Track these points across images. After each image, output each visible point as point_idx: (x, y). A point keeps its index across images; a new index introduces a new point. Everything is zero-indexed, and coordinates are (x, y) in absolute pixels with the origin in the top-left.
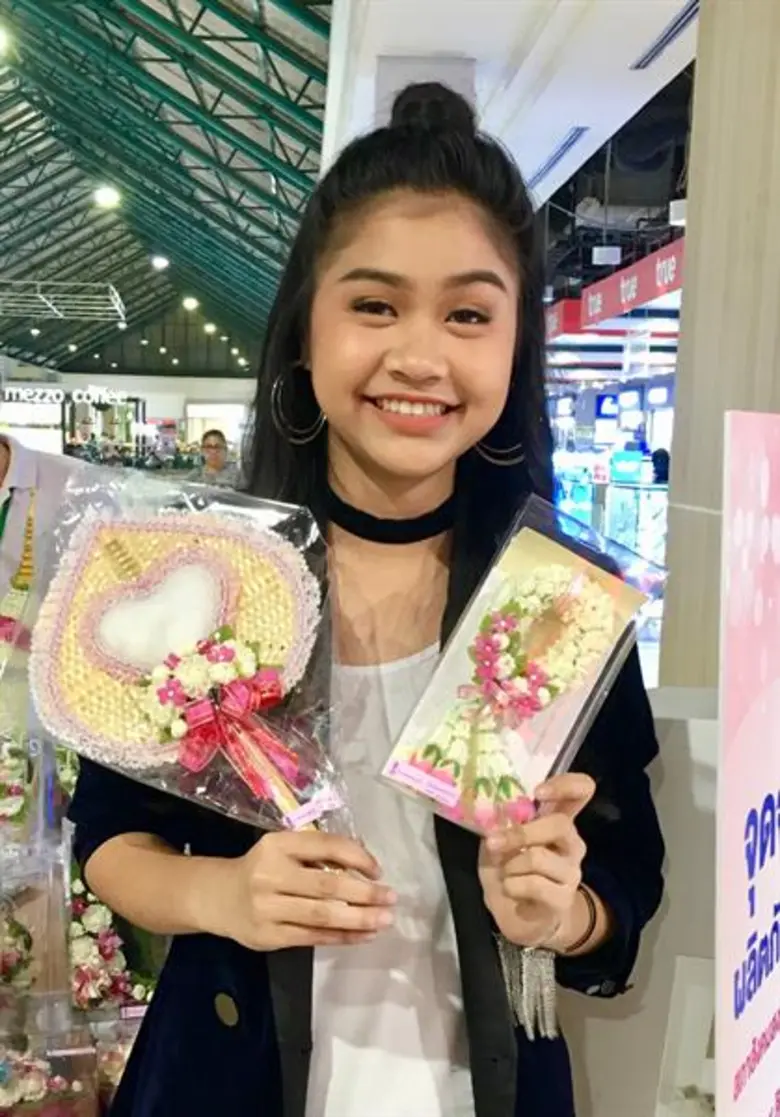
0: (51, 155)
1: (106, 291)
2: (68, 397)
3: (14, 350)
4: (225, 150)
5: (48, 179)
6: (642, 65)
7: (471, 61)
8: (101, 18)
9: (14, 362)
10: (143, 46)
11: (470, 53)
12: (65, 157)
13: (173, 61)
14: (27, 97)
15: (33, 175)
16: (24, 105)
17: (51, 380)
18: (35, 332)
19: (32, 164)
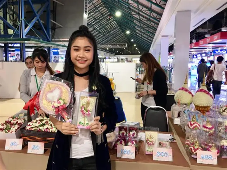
0: (117, 28)
1: (126, 44)
2: (118, 58)
3: (110, 52)
4: (142, 25)
5: (116, 31)
6: (217, 10)
7: (190, 11)
8: (128, 10)
9: (110, 54)
10: (133, 13)
11: (190, 10)
12: (119, 28)
13: (137, 14)
14: (115, 20)
15: (114, 30)
16: (114, 21)
17: (115, 56)
18: (113, 50)
19: (114, 29)
